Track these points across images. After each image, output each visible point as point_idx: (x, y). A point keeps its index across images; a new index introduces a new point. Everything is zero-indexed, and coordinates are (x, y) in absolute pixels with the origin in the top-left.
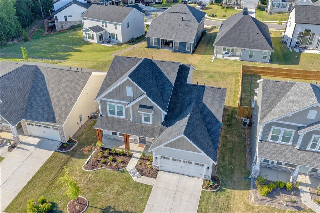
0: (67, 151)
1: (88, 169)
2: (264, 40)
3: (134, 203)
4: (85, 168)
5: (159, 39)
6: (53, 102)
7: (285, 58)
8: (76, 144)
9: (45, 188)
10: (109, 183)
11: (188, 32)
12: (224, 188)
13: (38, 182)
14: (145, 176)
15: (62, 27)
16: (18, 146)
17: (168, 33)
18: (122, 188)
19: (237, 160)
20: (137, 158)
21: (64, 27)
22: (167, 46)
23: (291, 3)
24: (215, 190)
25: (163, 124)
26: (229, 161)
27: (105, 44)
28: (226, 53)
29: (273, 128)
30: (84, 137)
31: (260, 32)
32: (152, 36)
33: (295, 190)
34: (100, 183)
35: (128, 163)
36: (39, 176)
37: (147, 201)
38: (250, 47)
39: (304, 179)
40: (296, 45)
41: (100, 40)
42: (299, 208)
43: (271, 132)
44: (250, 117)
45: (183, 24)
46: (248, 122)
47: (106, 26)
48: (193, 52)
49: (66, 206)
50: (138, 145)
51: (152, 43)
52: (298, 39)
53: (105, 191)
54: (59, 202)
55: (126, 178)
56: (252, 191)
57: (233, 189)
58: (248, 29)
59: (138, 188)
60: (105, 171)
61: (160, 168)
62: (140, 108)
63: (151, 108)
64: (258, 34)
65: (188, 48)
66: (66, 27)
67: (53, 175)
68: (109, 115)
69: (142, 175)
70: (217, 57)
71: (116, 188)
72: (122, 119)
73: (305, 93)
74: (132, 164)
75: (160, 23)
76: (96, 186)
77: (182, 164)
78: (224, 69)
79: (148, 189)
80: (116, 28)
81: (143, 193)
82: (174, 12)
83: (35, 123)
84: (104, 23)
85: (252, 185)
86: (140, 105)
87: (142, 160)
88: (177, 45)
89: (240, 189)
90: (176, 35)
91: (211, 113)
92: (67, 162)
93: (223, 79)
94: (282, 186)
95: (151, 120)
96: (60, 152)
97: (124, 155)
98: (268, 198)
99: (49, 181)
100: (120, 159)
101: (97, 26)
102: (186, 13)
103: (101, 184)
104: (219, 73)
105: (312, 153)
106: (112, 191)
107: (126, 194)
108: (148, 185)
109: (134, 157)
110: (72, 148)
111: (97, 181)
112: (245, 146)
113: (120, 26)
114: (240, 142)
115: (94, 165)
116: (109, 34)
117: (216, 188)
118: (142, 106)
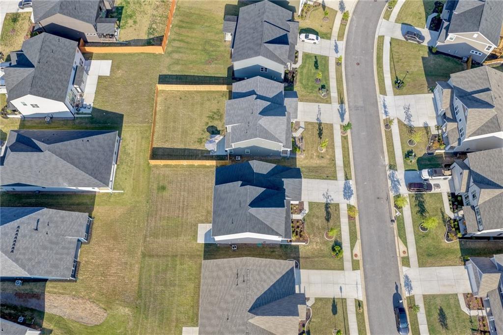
1: (308, 240)
3: (320, 208)
6: (279, 277)
12: (297, 169)
13: (324, 265)
18: (314, 217)
34: (314, 229)
36: (318, 267)
37: (317, 202)
42: (302, 138)
45: (43, 230)
49: (331, 240)
53: (318, 225)
55: (307, 217)
58: (79, 149)
59: (312, 209)
60: (306, 230)
64: (88, 141)
69: (304, 209)
74: (298, 217)
81: (314, 206)
82: (14, 244)
85: (294, 156)
89: (296, 162)
93: (166, 178)
94: (294, 143)
102: (19, 227)
106: (317, 221)
108: (309, 204)
113: (27, 332)
115: (303, 238)
117: (300, 174)
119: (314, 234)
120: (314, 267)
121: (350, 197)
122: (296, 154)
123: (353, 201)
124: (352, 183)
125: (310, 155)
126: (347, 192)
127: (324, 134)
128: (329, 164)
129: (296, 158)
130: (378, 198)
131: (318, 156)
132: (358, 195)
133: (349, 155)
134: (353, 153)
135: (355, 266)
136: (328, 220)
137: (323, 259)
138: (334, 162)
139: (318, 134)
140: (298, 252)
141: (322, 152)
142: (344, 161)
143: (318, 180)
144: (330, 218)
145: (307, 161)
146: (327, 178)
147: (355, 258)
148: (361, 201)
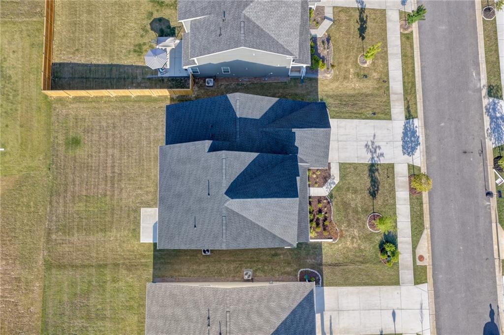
0: (318, 274)
3: (359, 174)
4: (336, 238)
8: (304, 270)
14: (330, 173)
34: (349, 214)
35: (318, 197)
36: (357, 281)
37: (355, 163)
49: (379, 232)
54: (377, 242)
55: (337, 190)
56: (320, 76)
59: (345, 176)
69: (330, 176)
74: (319, 192)
76: (353, 216)
78: (35, 125)
79: (343, 167)
81: (348, 170)
85: (313, 76)
92: (330, 265)
93: (80, 123)
96: (322, 280)
98: (325, 62)
99: (359, 267)
100: (317, 206)
106: (354, 198)
107: (353, 184)
108: (340, 168)
111: (347, 218)
119: (349, 221)
120: (347, 282)
121: (413, 149)
122: (317, 71)
123: (418, 159)
124: (418, 123)
125: (342, 73)
126: (409, 143)
127: (369, 31)
128: (378, 89)
129: (316, 80)
130: (465, 152)
131: (358, 75)
132: (427, 148)
133: (413, 70)
134: (423, 68)
135: (419, 277)
136: (373, 194)
137: (362, 267)
138: (385, 85)
139: (359, 29)
140: (321, 254)
141: (366, 66)
142: (404, 82)
143: (356, 121)
144: (377, 190)
145: (337, 84)
146: (374, 116)
147: (419, 263)
148: (434, 158)
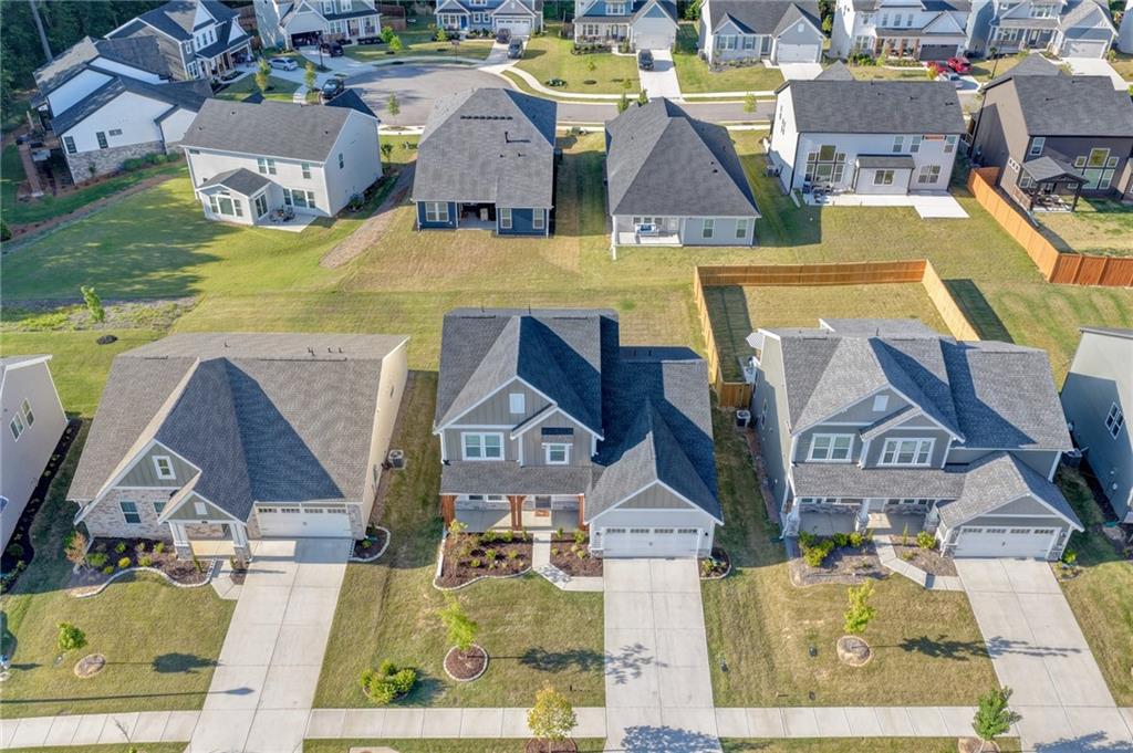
0: (376, 557)
1: (448, 587)
2: (735, 189)
3: (579, 632)
4: (442, 585)
5: (451, 205)
6: (315, 447)
7: (786, 226)
8: (389, 537)
9: (374, 645)
10: (510, 604)
11: (530, 175)
12: (739, 569)
13: (351, 637)
14: (579, 575)
15: (92, 170)
16: (251, 566)
17: (475, 183)
18: (542, 609)
19: (747, 506)
20: (546, 542)
21: (98, 167)
22: (471, 215)
23: (765, 36)
24: (724, 575)
25: (594, 459)
26: (732, 512)
27: (279, 224)
28: (642, 229)
29: (815, 436)
30: (394, 516)
31: (718, 166)
32: (432, 195)
33: (868, 546)
34: (491, 609)
35: (531, 555)
36: (344, 622)
37: (603, 623)
38: (704, 211)
39: (879, 521)
40: (805, 186)
41: (260, 215)
42: (878, 576)
43: (813, 443)
44: (749, 404)
45: (509, 150)
46: (748, 418)
47: (273, 171)
48: (552, 231)
49: (442, 668)
50: (533, 513)
51: (433, 216)
52: (809, 168)
53: (509, 623)
54: (422, 664)
55: (542, 588)
56: (792, 563)
57: (756, 566)
58: (690, 160)
59: (574, 603)
60: (488, 581)
61: (605, 554)
62: (546, 436)
63: (569, 431)
64: (716, 171)
65: (538, 222)
66: (105, 167)
67: (375, 614)
68: (465, 458)
69: (573, 575)
70: (622, 241)
71: (530, 611)
72: (498, 463)
73: (863, 362)
74: (541, 557)
75: (444, 154)
76: (484, 617)
77: (652, 536)
78: (651, 279)
79: (596, 600)
80: (307, 175)
81: (588, 610)
82: (476, 118)
83: (278, 506)
84: (266, 162)
85: (789, 550)
86: (543, 429)
87: (559, 544)
88: (505, 217)
89: (769, 564)
90: (498, 187)
91: (689, 422)
92: (388, 580)
93: (657, 310)
94: (844, 543)
95: (567, 457)
96: (360, 562)
97: (516, 540)
98: (822, 570)
99: (373, 630)
100: (511, 552)
101: (243, 173)
102: (510, 118)
103: (494, 611)
104: (643, 291)
105: (887, 472)
106: (524, 620)
107: (556, 618)
108: (592, 593)
109: (538, 541)
110: (384, 548)
111: (481, 606)
112: (755, 474)
113: (322, 169)
114: (744, 467)
115: (459, 573)
116: (286, 192)
117: (724, 570)
118: (547, 431)
120: (346, 605)
125: (808, 604)
126: (657, 744)
128: (789, 681)
129: (782, 557)
131: (814, 637)
136: (529, 658)
138: (804, 698)
139: (926, 639)
140: (413, 565)
142: (819, 741)
143: (700, 628)
144: (538, 667)
145: (782, 597)
146: (720, 670)
